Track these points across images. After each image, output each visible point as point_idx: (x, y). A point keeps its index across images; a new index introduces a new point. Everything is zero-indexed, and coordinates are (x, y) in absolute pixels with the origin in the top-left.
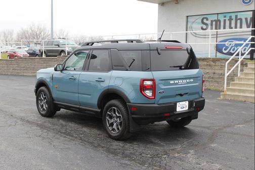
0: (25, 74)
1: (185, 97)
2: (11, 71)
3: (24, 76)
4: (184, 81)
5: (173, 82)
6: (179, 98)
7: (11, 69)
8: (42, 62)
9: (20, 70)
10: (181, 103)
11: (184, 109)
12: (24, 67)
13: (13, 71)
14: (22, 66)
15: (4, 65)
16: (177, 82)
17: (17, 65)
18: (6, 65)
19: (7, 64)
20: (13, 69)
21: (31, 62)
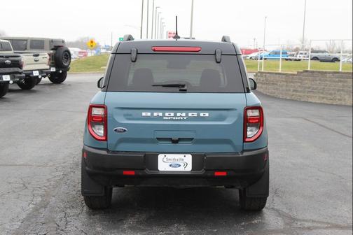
0: (310, 100)
1: (181, 145)
2: (291, 93)
3: (307, 102)
4: (178, 114)
5: (149, 114)
6: (169, 145)
7: (292, 89)
8: (337, 79)
9: (304, 92)
10: (169, 156)
11: (181, 169)
12: (309, 88)
13: (294, 93)
14: (307, 86)
15: (282, 83)
16: (161, 114)
17: (299, 84)
18: (285, 83)
19: (287, 82)
20: (294, 91)
21: (320, 80)
